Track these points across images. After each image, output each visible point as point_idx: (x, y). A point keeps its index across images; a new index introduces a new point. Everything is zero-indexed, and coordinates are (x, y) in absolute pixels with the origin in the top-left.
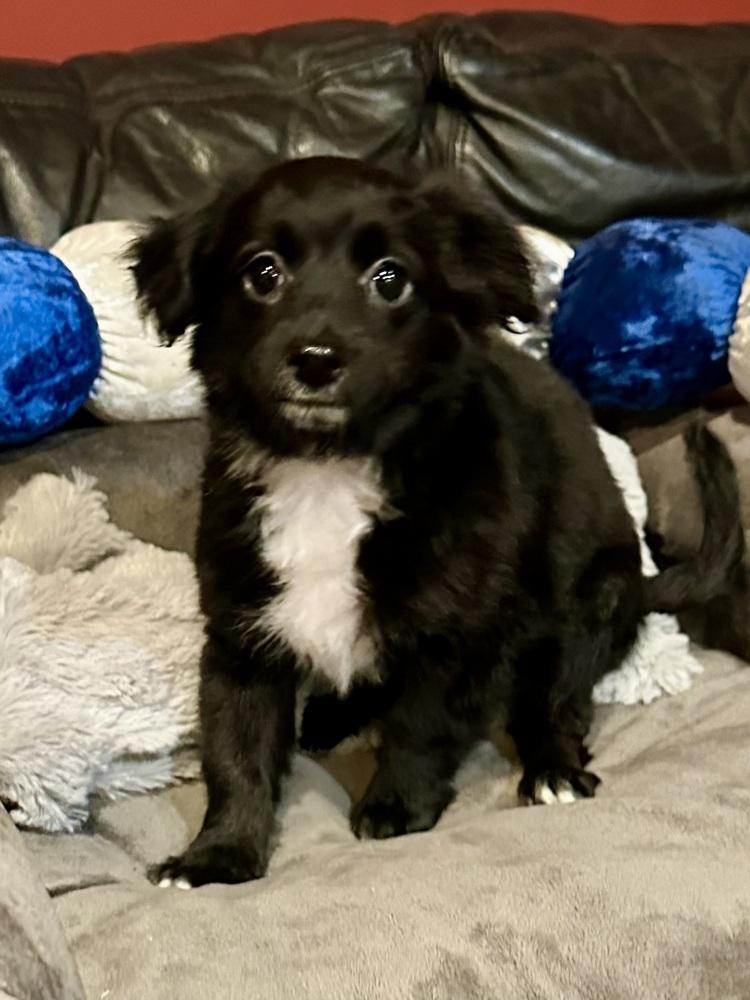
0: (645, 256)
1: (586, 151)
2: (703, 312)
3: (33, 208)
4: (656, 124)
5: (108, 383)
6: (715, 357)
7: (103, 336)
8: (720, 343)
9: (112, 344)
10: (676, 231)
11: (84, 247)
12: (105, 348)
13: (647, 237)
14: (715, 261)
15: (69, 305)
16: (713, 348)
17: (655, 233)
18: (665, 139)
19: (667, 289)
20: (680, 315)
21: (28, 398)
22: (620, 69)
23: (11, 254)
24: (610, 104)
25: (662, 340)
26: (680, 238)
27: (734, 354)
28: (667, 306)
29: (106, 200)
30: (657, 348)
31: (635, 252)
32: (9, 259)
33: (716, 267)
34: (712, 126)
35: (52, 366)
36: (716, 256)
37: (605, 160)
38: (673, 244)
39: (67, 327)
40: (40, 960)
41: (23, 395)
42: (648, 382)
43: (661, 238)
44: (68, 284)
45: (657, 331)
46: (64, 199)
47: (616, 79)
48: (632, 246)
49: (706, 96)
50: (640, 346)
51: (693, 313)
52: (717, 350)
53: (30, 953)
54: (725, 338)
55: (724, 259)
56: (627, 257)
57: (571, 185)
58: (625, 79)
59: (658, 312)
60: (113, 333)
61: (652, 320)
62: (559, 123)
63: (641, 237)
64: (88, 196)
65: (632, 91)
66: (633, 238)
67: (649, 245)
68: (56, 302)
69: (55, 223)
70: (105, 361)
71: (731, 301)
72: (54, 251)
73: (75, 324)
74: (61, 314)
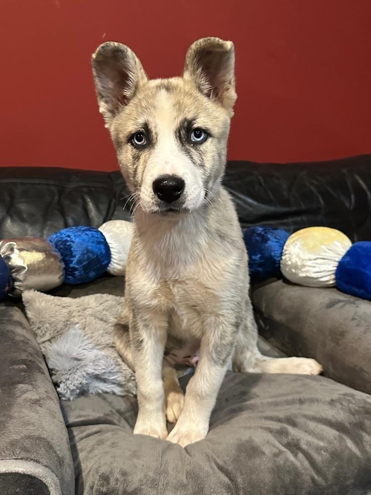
0: (258, 238)
1: (250, 201)
2: (273, 254)
3: (96, 215)
4: (270, 193)
5: (113, 265)
6: (277, 265)
7: (112, 253)
8: (278, 262)
9: (114, 255)
10: (267, 231)
11: (109, 228)
12: (113, 256)
13: (259, 232)
14: (276, 240)
15: (102, 247)
16: (276, 263)
17: (262, 231)
18: (272, 197)
19: (263, 248)
20: (267, 255)
21: (89, 272)
22: (260, 178)
23: (87, 232)
24: (257, 187)
25: (263, 261)
26: (268, 233)
27: (281, 266)
28: (264, 252)
29: (116, 213)
30: (261, 263)
31: (255, 237)
32: (86, 234)
33: (276, 242)
34: (285, 194)
35: (96, 263)
36: (276, 239)
37: (255, 203)
38: (265, 235)
39: (101, 253)
40: (58, 456)
41: (87, 271)
42: (259, 271)
43: (263, 233)
44: (102, 240)
45: (260, 258)
46: (104, 212)
47: (259, 180)
48: (255, 235)
49: (285, 186)
50: (256, 262)
51: (270, 255)
52: (277, 264)
53: (54, 454)
54: (279, 261)
55: (279, 240)
56: (253, 238)
57: (246, 209)
58: (262, 181)
59: (261, 254)
60: (115, 252)
61: (259, 255)
62: (243, 193)
63: (257, 232)
64: (111, 212)
65: (263, 184)
66: (255, 232)
67: (259, 235)
68: (99, 246)
69: (101, 220)
70: (112, 259)
71: (280, 251)
72: (100, 229)
73: (104, 252)
74: (100, 249)
